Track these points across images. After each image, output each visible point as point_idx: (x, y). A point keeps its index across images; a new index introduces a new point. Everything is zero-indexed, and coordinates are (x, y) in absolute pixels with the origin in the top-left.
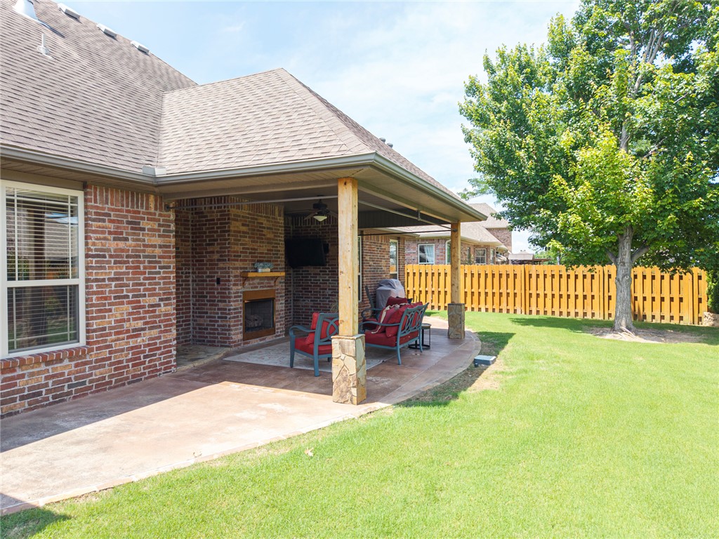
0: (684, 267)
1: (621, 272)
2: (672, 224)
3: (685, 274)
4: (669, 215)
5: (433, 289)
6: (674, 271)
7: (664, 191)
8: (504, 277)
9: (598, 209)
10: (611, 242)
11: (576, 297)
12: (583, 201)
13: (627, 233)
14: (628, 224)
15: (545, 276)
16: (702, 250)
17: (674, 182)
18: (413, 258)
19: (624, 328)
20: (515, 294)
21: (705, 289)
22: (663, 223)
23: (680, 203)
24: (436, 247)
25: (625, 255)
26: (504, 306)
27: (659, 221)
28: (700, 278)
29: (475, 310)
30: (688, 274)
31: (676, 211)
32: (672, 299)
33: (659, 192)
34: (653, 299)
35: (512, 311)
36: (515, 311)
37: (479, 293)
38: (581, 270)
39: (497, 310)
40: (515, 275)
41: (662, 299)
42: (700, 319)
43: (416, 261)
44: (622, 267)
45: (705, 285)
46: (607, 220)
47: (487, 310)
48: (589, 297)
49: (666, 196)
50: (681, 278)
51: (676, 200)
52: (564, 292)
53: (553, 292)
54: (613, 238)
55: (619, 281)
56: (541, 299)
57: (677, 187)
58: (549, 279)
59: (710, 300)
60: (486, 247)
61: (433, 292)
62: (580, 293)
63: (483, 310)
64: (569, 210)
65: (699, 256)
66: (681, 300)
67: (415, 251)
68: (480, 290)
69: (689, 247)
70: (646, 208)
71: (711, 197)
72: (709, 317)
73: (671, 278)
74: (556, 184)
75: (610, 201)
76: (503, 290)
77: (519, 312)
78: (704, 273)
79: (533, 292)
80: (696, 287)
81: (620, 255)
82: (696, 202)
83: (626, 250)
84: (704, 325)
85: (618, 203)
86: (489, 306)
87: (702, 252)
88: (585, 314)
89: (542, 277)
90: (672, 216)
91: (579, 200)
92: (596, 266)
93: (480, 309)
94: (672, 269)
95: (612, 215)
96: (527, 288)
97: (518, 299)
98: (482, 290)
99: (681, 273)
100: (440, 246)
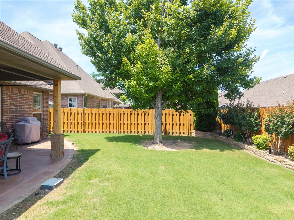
0: (185, 110)
1: (157, 113)
2: (180, 87)
3: (185, 113)
4: (179, 82)
5: (71, 122)
6: (181, 112)
7: (176, 69)
8: (108, 115)
9: (146, 79)
10: (152, 96)
11: (141, 124)
12: (138, 73)
13: (160, 92)
14: (160, 87)
15: (128, 114)
16: (193, 102)
17: (181, 65)
18: (65, 104)
19: (158, 142)
20: (113, 123)
21: (192, 120)
22: (175, 87)
23: (183, 77)
24: (78, 99)
25: (159, 104)
26: (108, 130)
27: (174, 86)
28: (191, 115)
29: (93, 132)
30: (187, 113)
31: (182, 81)
32: (180, 124)
33: (174, 70)
34: (173, 124)
35: (112, 132)
36: (113, 132)
37: (96, 123)
38: (140, 111)
39: (105, 132)
40: (113, 114)
41: (176, 124)
42: (191, 133)
43: (67, 106)
44: (158, 110)
45: (193, 118)
46: (150, 84)
47: (99, 132)
48: (147, 124)
49: (177, 72)
50: (184, 115)
51: (182, 75)
52: (136, 122)
53: (131, 122)
54: (153, 95)
55: (156, 117)
56: (126, 126)
57: (182, 67)
58: (129, 116)
59: (194, 125)
60: (108, 100)
61: (71, 123)
62: (143, 122)
63: (98, 132)
64: (131, 79)
65: (191, 105)
66: (184, 125)
67: (66, 101)
68: (96, 122)
69: (187, 101)
70: (168, 79)
71: (197, 74)
72: (194, 132)
73: (180, 115)
74: (124, 63)
75: (151, 74)
76: (108, 122)
77: (115, 132)
78: (192, 113)
79: (122, 122)
80: (189, 119)
81: (156, 104)
82: (190, 76)
83: (159, 101)
84: (192, 136)
85: (155, 75)
86: (101, 130)
87: (192, 103)
88: (145, 132)
89: (126, 115)
90: (180, 83)
91: (135, 72)
92: (146, 109)
93: (96, 132)
94: (180, 111)
95: (152, 82)
96: (119, 120)
97: (115, 126)
98: (97, 122)
99: (184, 112)
100: (80, 99)
